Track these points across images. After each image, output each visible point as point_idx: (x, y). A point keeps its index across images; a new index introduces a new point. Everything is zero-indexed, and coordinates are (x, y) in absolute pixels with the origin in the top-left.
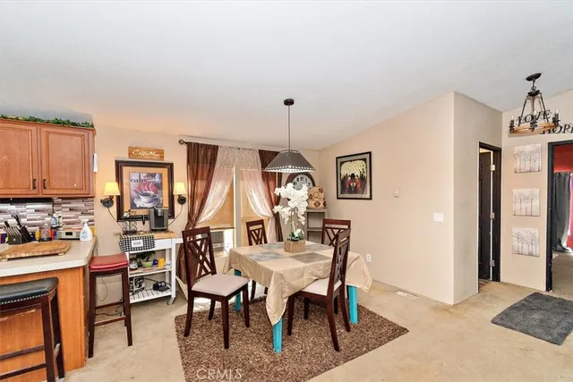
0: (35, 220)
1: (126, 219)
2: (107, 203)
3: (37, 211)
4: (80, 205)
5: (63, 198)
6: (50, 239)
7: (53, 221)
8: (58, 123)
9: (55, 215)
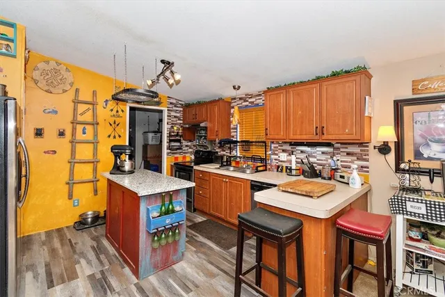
0: (322, 160)
1: (404, 171)
2: (384, 149)
3: (323, 153)
4: (356, 150)
5: (341, 144)
6: (330, 179)
7: (332, 164)
8: (335, 75)
9: (335, 158)
